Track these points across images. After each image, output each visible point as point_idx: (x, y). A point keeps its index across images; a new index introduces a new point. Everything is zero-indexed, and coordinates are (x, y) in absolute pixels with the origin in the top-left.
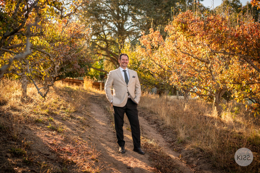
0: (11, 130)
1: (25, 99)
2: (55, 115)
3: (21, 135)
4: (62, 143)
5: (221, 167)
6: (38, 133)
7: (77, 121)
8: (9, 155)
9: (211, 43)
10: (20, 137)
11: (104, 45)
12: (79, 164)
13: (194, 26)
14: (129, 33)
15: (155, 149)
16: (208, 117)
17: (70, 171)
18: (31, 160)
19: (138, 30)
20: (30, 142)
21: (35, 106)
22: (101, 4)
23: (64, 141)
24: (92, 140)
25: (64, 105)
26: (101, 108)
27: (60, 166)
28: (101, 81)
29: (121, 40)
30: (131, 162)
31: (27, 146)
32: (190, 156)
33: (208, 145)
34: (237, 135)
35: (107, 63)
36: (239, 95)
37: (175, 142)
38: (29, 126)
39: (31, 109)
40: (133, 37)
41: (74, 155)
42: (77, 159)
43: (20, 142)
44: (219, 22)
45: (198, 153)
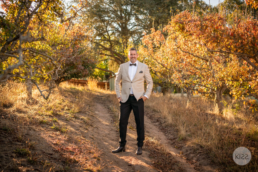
0: (16, 131)
1: (31, 101)
2: (60, 116)
3: (26, 136)
4: (65, 143)
5: (219, 162)
6: (42, 133)
7: (81, 121)
8: (14, 155)
9: (207, 42)
10: (25, 138)
11: (108, 46)
12: (81, 162)
13: (191, 26)
14: (132, 33)
15: (156, 146)
16: (210, 114)
17: (72, 169)
18: (35, 159)
19: (142, 30)
20: (34, 142)
21: (40, 108)
22: (104, 5)
23: (68, 141)
24: (95, 139)
25: (68, 106)
26: (105, 108)
27: (63, 165)
28: (106, 81)
29: (125, 40)
30: (132, 159)
31: (31, 146)
32: (190, 152)
33: (208, 142)
34: (238, 131)
35: (111, 63)
36: (236, 92)
37: (177, 139)
38: (34, 127)
39: (36, 110)
40: (136, 36)
41: (77, 154)
42: (79, 158)
43: (25, 142)
44: (215, 21)
45: (198, 149)
